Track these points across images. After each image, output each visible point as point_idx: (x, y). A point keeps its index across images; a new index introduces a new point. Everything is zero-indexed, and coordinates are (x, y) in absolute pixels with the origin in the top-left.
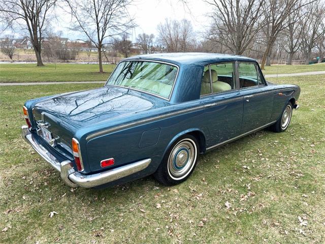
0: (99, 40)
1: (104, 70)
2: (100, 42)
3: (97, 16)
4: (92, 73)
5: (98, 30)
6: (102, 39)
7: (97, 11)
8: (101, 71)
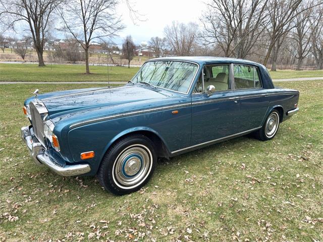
0: (86, 41)
1: (91, 71)
2: (87, 43)
3: (84, 18)
4: (78, 74)
5: (85, 31)
6: (89, 40)
7: (84, 12)
8: (88, 73)
